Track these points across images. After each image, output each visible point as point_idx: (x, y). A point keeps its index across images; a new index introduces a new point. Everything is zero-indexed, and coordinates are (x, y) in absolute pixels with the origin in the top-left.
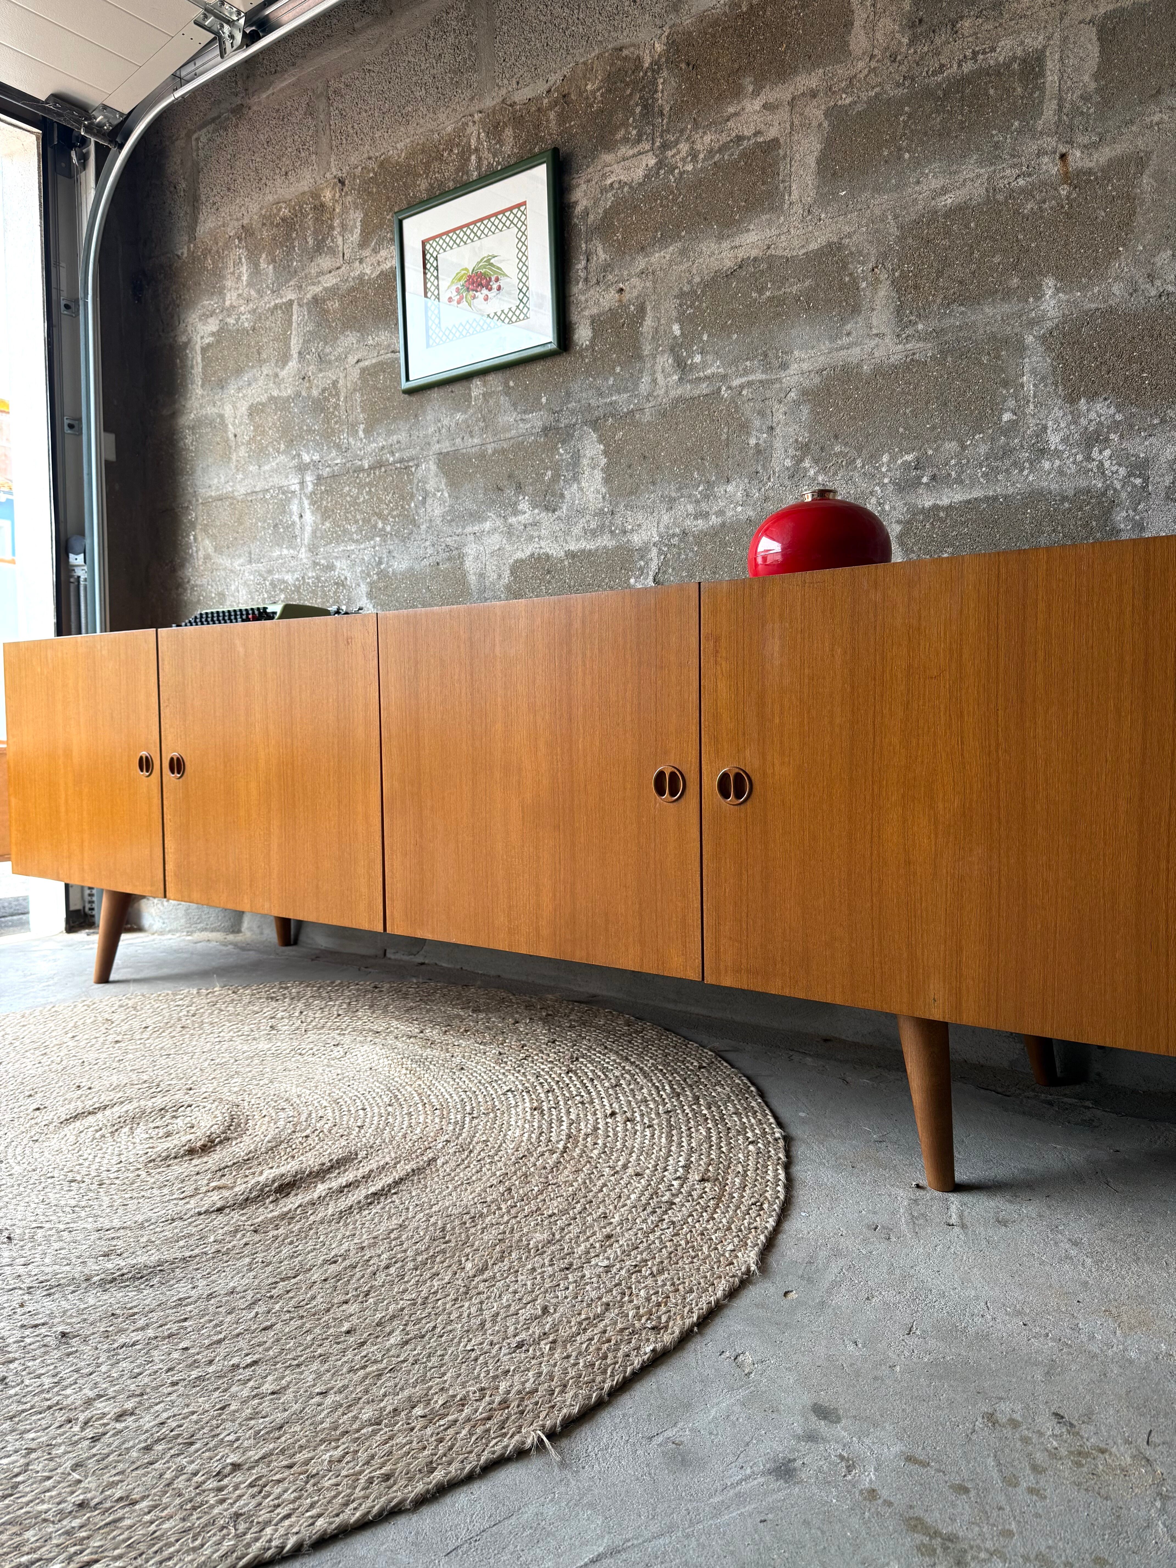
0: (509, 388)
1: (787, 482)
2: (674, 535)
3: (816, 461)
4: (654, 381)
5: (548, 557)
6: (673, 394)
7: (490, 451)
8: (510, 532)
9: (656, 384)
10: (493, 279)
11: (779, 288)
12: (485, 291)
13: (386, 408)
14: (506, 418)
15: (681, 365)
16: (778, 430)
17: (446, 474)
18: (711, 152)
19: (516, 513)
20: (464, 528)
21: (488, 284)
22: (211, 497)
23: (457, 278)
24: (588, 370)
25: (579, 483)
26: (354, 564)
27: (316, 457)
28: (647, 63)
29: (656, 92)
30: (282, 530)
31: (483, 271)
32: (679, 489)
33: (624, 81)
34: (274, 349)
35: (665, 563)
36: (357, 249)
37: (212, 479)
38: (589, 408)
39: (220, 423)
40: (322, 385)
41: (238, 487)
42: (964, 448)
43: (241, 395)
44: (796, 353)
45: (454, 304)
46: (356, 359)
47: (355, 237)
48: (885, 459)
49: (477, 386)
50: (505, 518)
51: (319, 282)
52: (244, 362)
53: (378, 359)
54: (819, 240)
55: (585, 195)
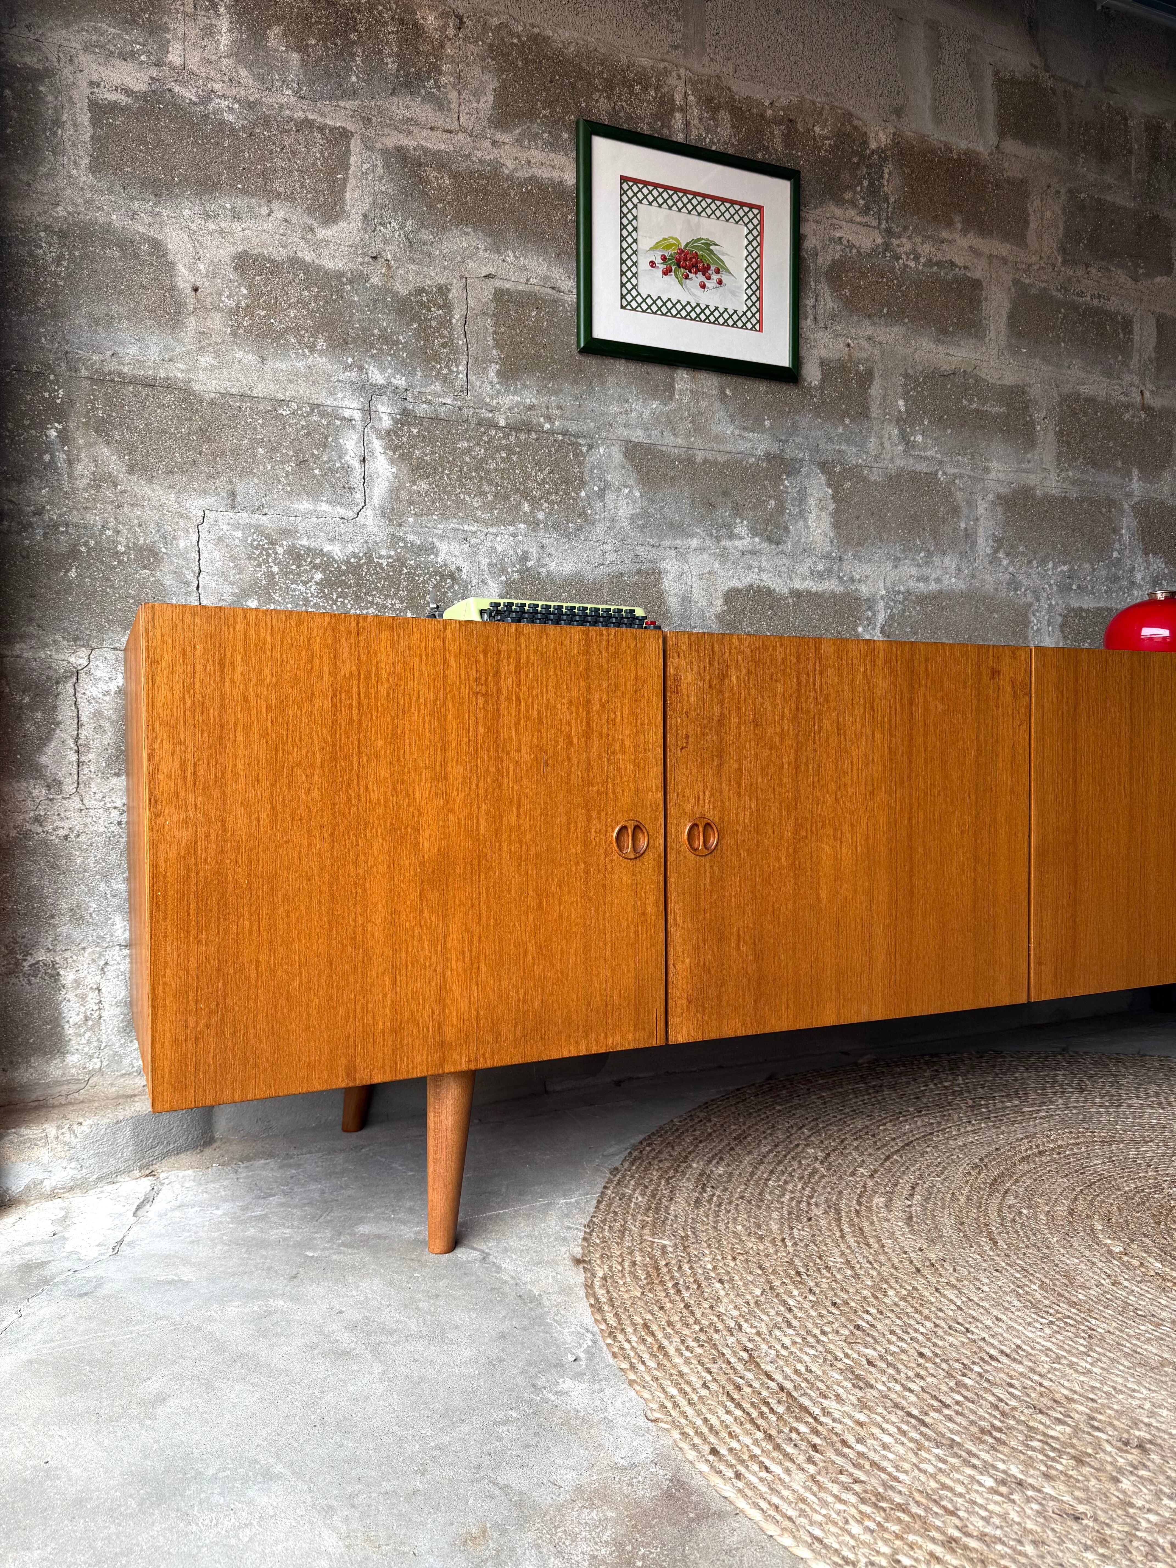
0: (725, 396)
1: (987, 566)
2: (899, 592)
3: (1008, 555)
4: (882, 444)
5: (769, 591)
6: (898, 462)
7: (699, 459)
8: (723, 556)
9: (883, 448)
10: (713, 268)
11: (983, 405)
12: (701, 278)
14: (720, 428)
15: (904, 438)
16: (982, 521)
17: (638, 468)
18: (930, 263)
19: (731, 536)
20: (661, 538)
21: (705, 271)
22: (120, 374)
23: (664, 244)
24: (817, 410)
25: (806, 521)
26: (475, 551)
27: (400, 381)
28: (873, 146)
29: (882, 177)
30: (317, 472)
31: (700, 253)
32: (904, 551)
33: (852, 148)
34: (302, 186)
35: (892, 617)
36: (486, 123)
37: (122, 343)
38: (816, 449)
39: (151, 254)
40: (414, 282)
41: (202, 376)
42: (1094, 570)
43: (212, 226)
44: (995, 464)
45: (658, 272)
46: (484, 271)
47: (481, 105)
48: (1050, 565)
49: (683, 379)
50: (718, 539)
51: (410, 133)
52: (220, 174)
53: (528, 288)
54: (1010, 379)
55: (815, 234)
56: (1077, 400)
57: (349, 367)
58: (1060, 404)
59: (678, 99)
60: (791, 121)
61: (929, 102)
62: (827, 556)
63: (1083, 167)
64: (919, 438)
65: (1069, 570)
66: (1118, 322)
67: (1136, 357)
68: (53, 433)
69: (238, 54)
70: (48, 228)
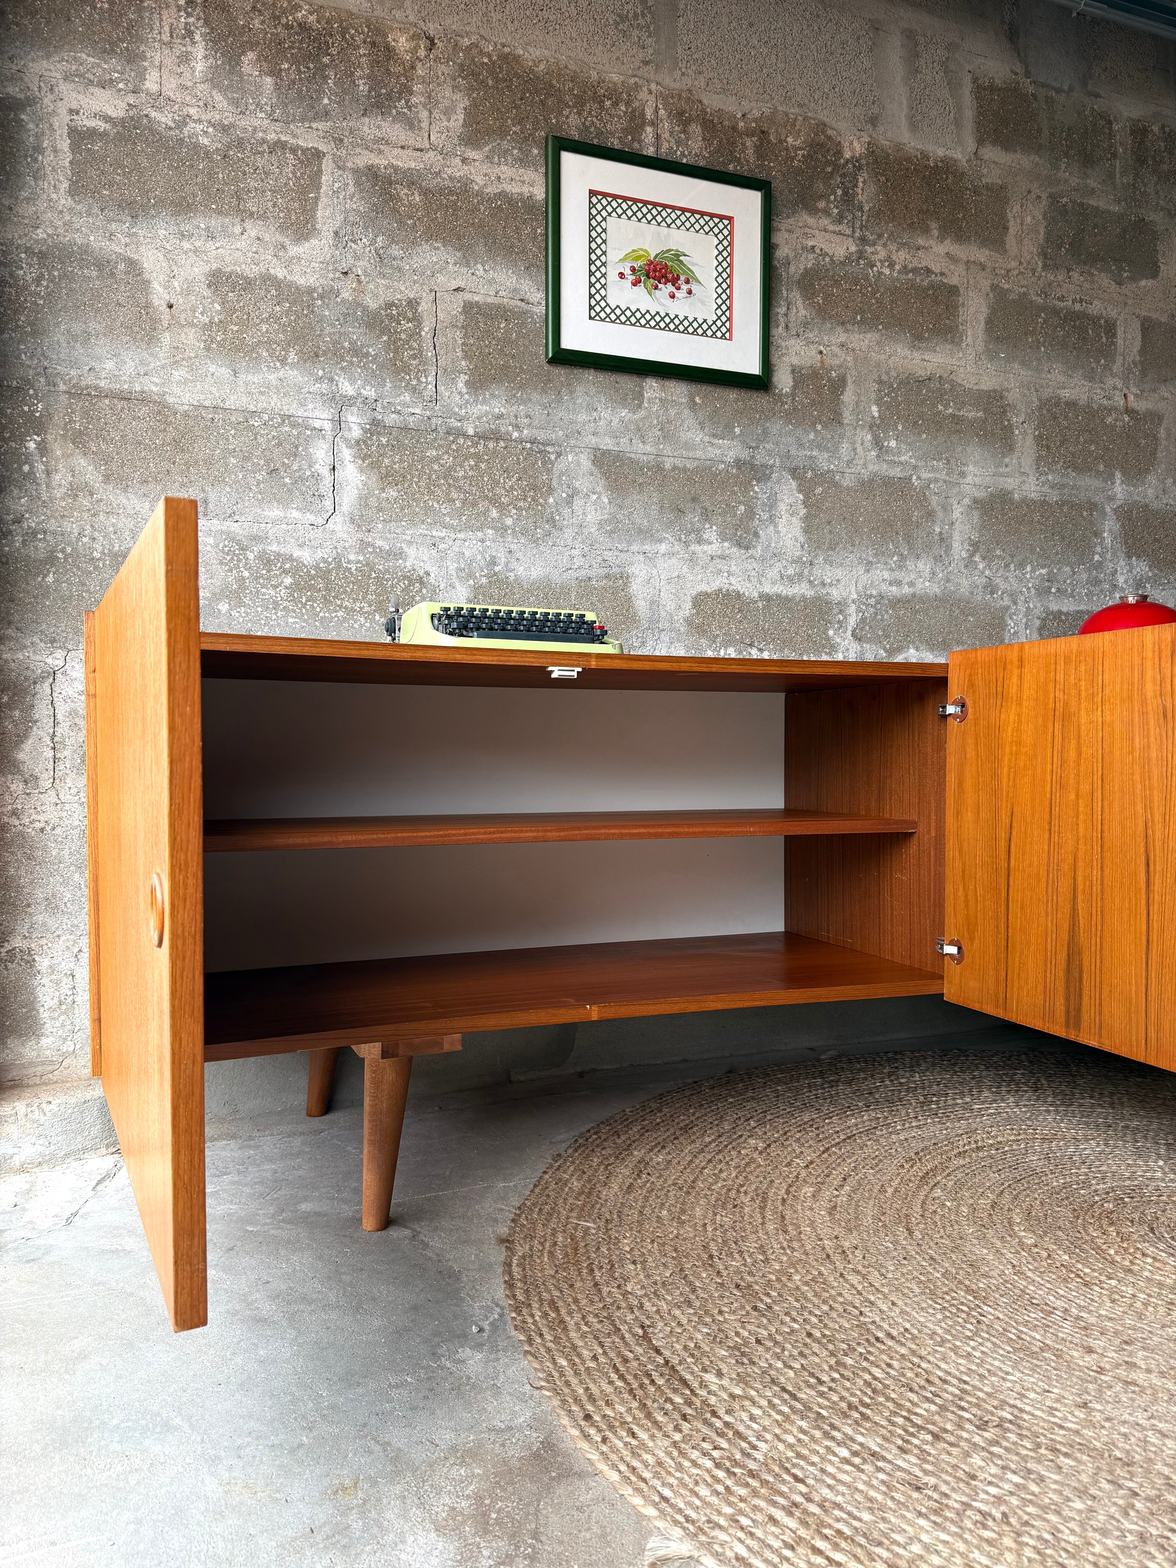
0: (695, 403)
1: (963, 570)
2: (871, 596)
3: (984, 558)
4: (855, 449)
5: (739, 595)
6: (871, 467)
7: (668, 466)
8: (692, 560)
9: (856, 454)
10: (682, 278)
11: (959, 410)
12: (670, 288)
13: (505, 367)
14: (689, 435)
15: (878, 443)
16: (957, 525)
17: (606, 475)
18: (905, 270)
19: (700, 541)
20: (629, 543)
21: (674, 281)
22: (96, 388)
23: (634, 255)
24: (788, 417)
25: (776, 526)
26: (443, 556)
27: (370, 392)
28: (848, 155)
29: (856, 186)
30: (287, 480)
31: (669, 264)
32: (876, 555)
33: (826, 157)
34: (274, 205)
35: (863, 620)
36: (456, 141)
37: (99, 359)
38: (788, 455)
39: (127, 273)
40: (385, 296)
41: (177, 390)
42: (1074, 573)
43: (186, 245)
44: (971, 468)
45: (627, 283)
46: (454, 284)
47: (452, 124)
48: (1029, 568)
49: (652, 387)
50: (687, 544)
51: (381, 152)
52: (195, 196)
53: (496, 301)
54: (987, 384)
55: (787, 244)
56: (1057, 404)
57: (320, 380)
58: (1040, 408)
59: (649, 114)
60: (763, 132)
61: (905, 111)
62: (798, 561)
63: (1065, 172)
64: (893, 444)
65: (1048, 574)
66: (1101, 327)
67: (1119, 360)
68: (32, 445)
69: (213, 80)
70: (28, 250)
